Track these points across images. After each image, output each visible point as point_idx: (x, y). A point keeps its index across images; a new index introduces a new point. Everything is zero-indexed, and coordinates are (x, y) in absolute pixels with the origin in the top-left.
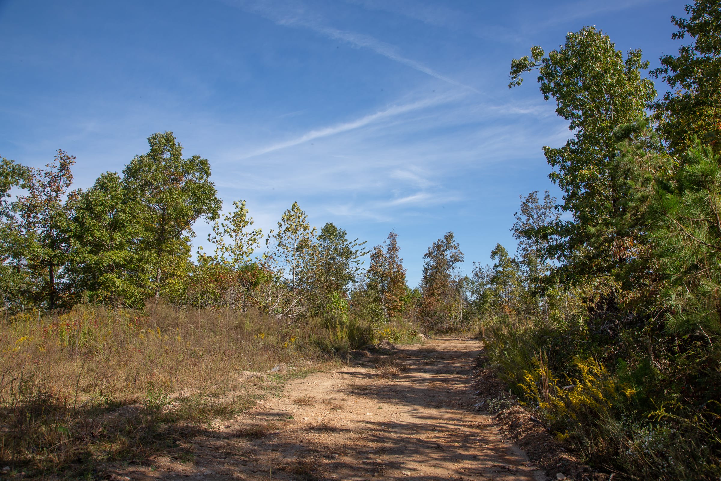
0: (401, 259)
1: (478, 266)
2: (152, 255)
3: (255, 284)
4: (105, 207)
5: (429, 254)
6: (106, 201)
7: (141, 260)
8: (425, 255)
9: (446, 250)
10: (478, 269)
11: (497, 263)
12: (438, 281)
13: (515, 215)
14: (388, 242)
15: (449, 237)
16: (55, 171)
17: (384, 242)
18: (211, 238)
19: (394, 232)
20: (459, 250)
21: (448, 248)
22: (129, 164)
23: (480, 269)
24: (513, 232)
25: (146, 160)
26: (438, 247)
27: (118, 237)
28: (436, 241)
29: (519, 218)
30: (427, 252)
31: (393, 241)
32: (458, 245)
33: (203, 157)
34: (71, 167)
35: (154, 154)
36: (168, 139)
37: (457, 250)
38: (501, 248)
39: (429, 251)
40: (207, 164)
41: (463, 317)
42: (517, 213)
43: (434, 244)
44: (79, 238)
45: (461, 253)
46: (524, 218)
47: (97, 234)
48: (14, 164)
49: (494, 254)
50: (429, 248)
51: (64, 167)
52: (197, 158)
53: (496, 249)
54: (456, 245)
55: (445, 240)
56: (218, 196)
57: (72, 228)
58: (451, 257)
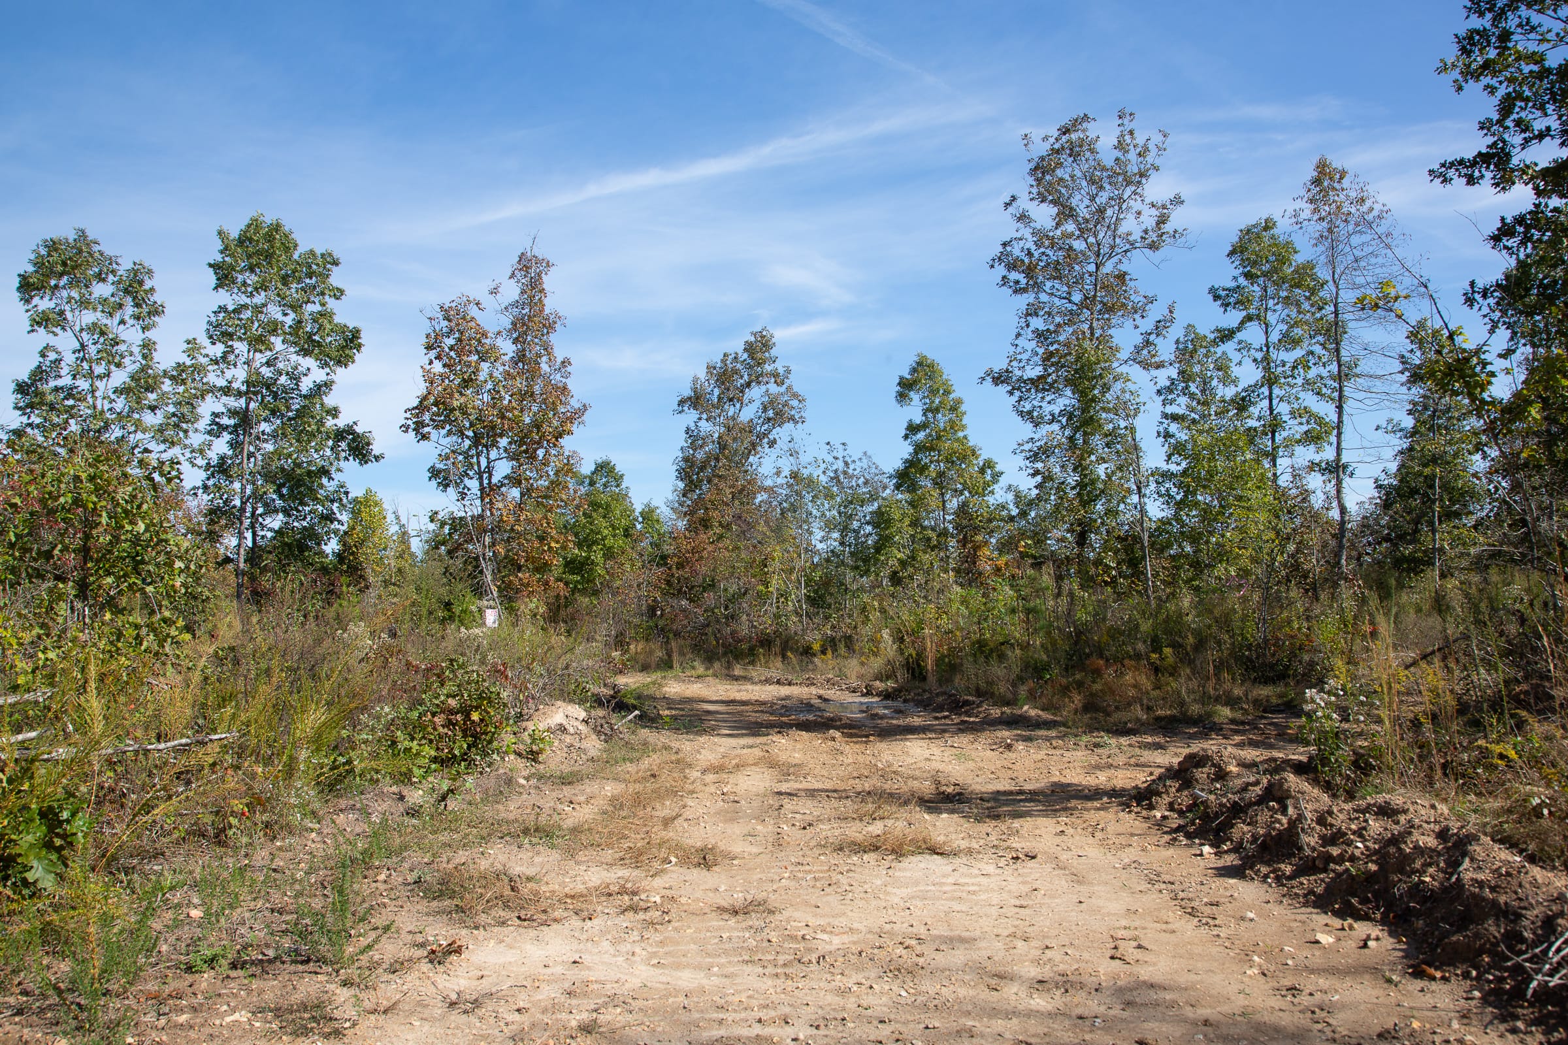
0: (566, 363)
1: (840, 455)
5: (695, 400)
8: (681, 403)
9: (748, 385)
10: (840, 465)
11: (918, 419)
12: (722, 485)
13: (1007, 205)
14: (511, 291)
15: (759, 348)
17: (494, 292)
19: (539, 252)
20: (789, 388)
21: (758, 379)
23: (846, 464)
24: (1001, 270)
26: (724, 375)
28: (717, 359)
29: (1023, 218)
30: (688, 392)
31: (533, 288)
32: (788, 371)
37: (783, 389)
38: (931, 366)
39: (695, 390)
41: (808, 597)
42: (1014, 198)
43: (710, 368)
45: (795, 396)
46: (1044, 215)
49: (906, 387)
50: (695, 380)
53: (914, 370)
54: (781, 370)
55: (745, 356)
58: (765, 410)
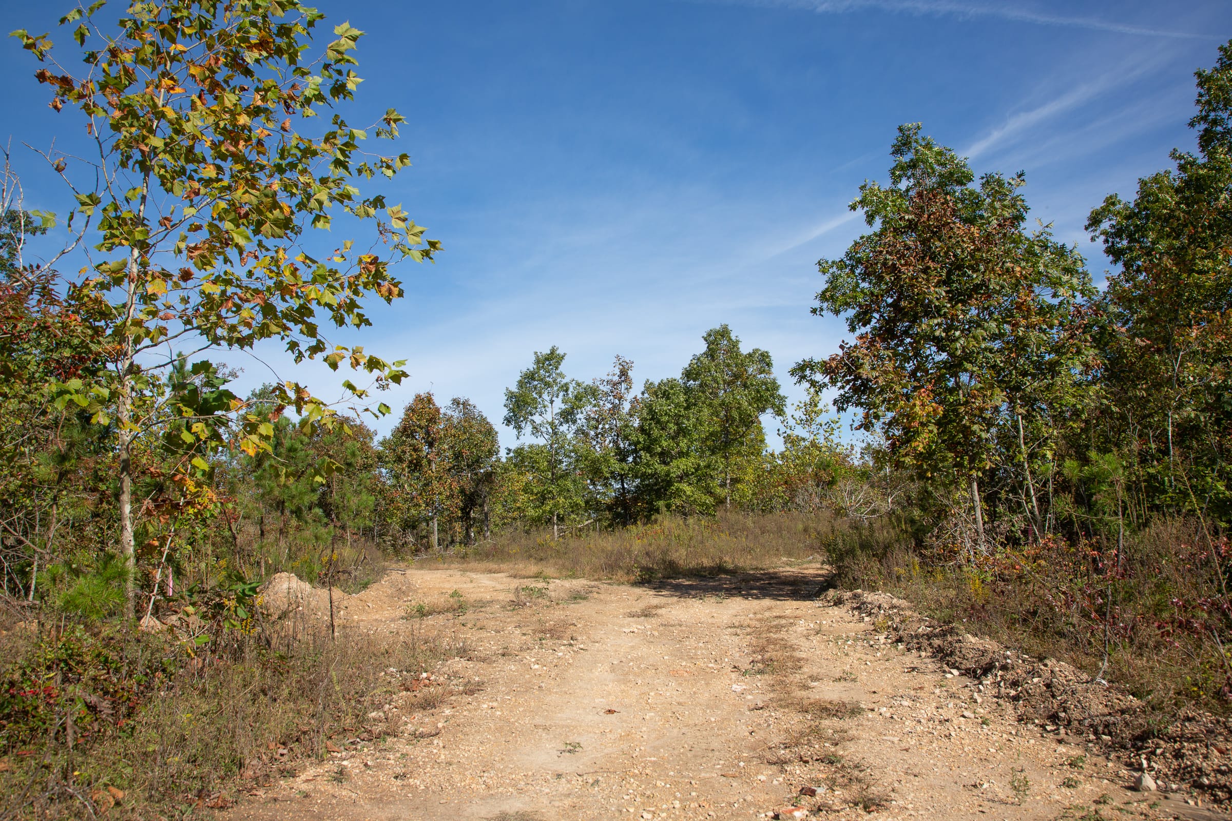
2: (718, 461)
3: (832, 483)
4: (669, 416)
6: (670, 410)
7: (708, 466)
16: (616, 379)
18: (781, 432)
22: (687, 366)
25: (706, 361)
27: (683, 443)
33: (763, 348)
34: (630, 373)
35: (711, 353)
36: (724, 333)
40: (768, 357)
44: (648, 449)
47: (664, 444)
48: (584, 385)
51: (624, 373)
52: (757, 350)
56: (781, 392)
57: (641, 440)
